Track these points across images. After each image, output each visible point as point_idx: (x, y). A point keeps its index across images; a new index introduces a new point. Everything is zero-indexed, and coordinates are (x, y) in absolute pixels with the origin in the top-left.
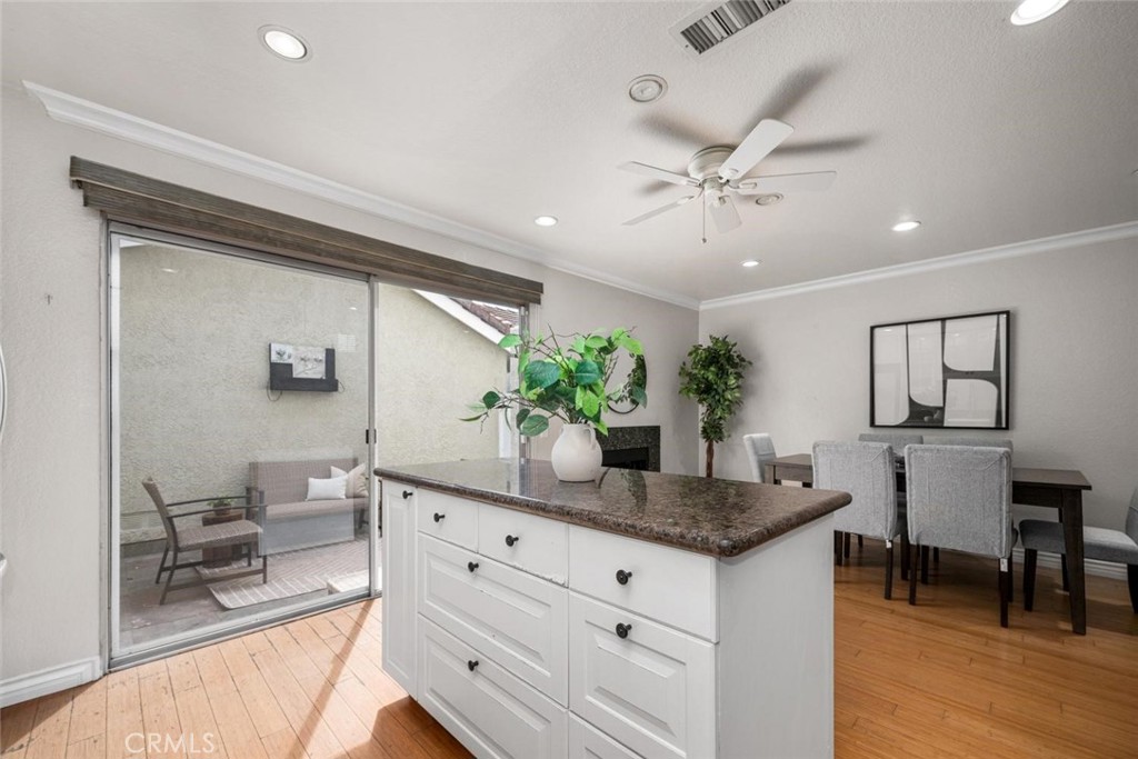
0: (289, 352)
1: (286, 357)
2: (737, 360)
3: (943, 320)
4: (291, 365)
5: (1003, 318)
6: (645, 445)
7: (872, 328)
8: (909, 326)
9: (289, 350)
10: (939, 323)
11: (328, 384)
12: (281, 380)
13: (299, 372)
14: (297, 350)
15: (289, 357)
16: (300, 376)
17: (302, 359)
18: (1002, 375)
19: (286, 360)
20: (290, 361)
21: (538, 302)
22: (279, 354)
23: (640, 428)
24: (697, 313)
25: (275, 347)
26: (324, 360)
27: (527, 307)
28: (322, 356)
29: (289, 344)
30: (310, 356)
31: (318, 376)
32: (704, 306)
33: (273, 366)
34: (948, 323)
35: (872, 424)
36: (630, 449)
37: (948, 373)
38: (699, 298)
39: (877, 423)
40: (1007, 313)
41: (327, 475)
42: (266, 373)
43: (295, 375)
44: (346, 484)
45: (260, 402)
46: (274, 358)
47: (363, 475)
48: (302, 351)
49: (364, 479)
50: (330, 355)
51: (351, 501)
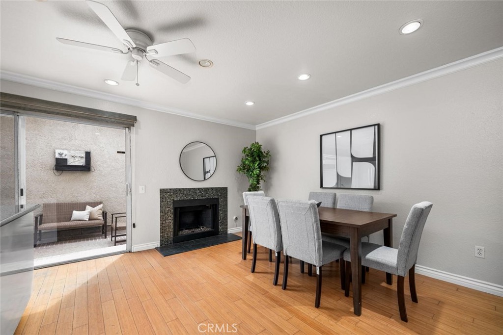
0: (66, 154)
1: (63, 155)
2: (265, 155)
3: (351, 130)
4: (66, 159)
5: (376, 127)
6: (216, 197)
7: (321, 136)
8: (337, 134)
9: (65, 152)
10: (349, 132)
11: (86, 168)
12: (61, 166)
13: (71, 162)
14: (70, 152)
15: (66, 155)
16: (71, 164)
17: (73, 156)
18: (376, 159)
19: (64, 157)
20: (66, 157)
21: (134, 126)
22: (59, 154)
23: (212, 189)
24: (255, 131)
25: (57, 151)
26: (85, 157)
27: (129, 128)
28: (84, 155)
29: (66, 149)
30: (76, 155)
31: (81, 164)
32: (258, 128)
33: (57, 159)
34: (353, 131)
35: (321, 186)
36: (206, 199)
37: (354, 159)
38: (255, 124)
39: (324, 186)
40: (379, 125)
41: (84, 210)
42: (54, 163)
43: (69, 163)
44: (91, 213)
45: (51, 176)
46: (57, 156)
47: (101, 209)
48: (73, 153)
49: (101, 211)
50: (88, 155)
51: (90, 222)
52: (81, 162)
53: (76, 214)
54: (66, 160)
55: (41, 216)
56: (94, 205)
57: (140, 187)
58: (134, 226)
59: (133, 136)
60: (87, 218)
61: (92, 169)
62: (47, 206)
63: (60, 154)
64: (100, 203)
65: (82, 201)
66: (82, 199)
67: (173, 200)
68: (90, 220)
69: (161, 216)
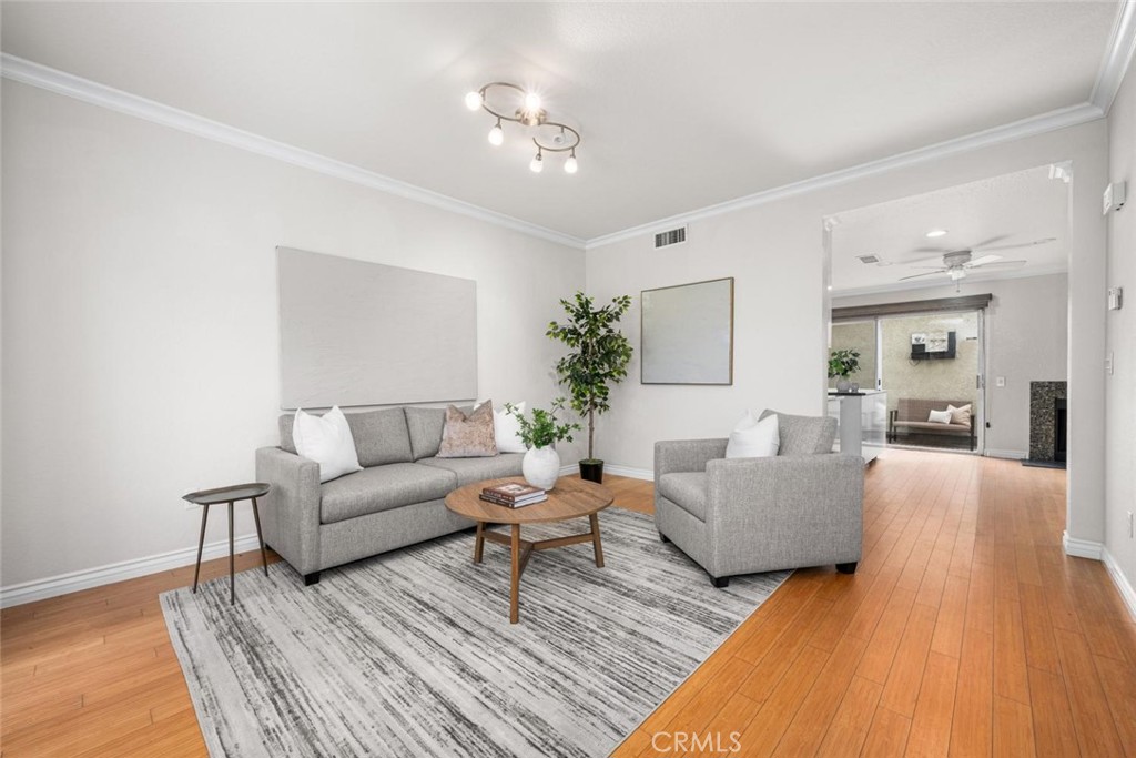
0: (924, 338)
1: (921, 340)
9: (923, 336)
11: (949, 355)
12: (919, 353)
13: (930, 348)
14: (929, 335)
15: (924, 340)
16: (930, 351)
17: (932, 341)
19: (921, 342)
20: (924, 343)
21: (987, 306)
25: (914, 336)
26: (947, 339)
27: (983, 309)
28: (946, 337)
29: (924, 332)
30: (937, 338)
31: (943, 350)
33: (914, 346)
41: (945, 409)
42: (909, 350)
43: (927, 350)
44: (953, 415)
45: (906, 366)
46: (914, 342)
47: (967, 411)
48: (932, 336)
49: (968, 414)
50: (952, 336)
51: (953, 425)
52: (943, 347)
53: (935, 414)
54: (924, 345)
55: (896, 412)
56: (958, 404)
57: (998, 379)
58: (988, 425)
59: (988, 317)
60: (947, 420)
61: (957, 355)
62: (901, 401)
63: (917, 340)
64: (968, 403)
65: (943, 399)
66: (943, 397)
67: (1056, 399)
68: (951, 423)
69: (1031, 419)
